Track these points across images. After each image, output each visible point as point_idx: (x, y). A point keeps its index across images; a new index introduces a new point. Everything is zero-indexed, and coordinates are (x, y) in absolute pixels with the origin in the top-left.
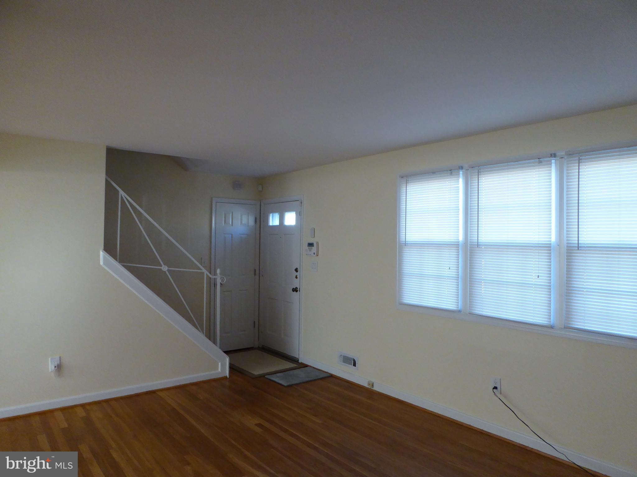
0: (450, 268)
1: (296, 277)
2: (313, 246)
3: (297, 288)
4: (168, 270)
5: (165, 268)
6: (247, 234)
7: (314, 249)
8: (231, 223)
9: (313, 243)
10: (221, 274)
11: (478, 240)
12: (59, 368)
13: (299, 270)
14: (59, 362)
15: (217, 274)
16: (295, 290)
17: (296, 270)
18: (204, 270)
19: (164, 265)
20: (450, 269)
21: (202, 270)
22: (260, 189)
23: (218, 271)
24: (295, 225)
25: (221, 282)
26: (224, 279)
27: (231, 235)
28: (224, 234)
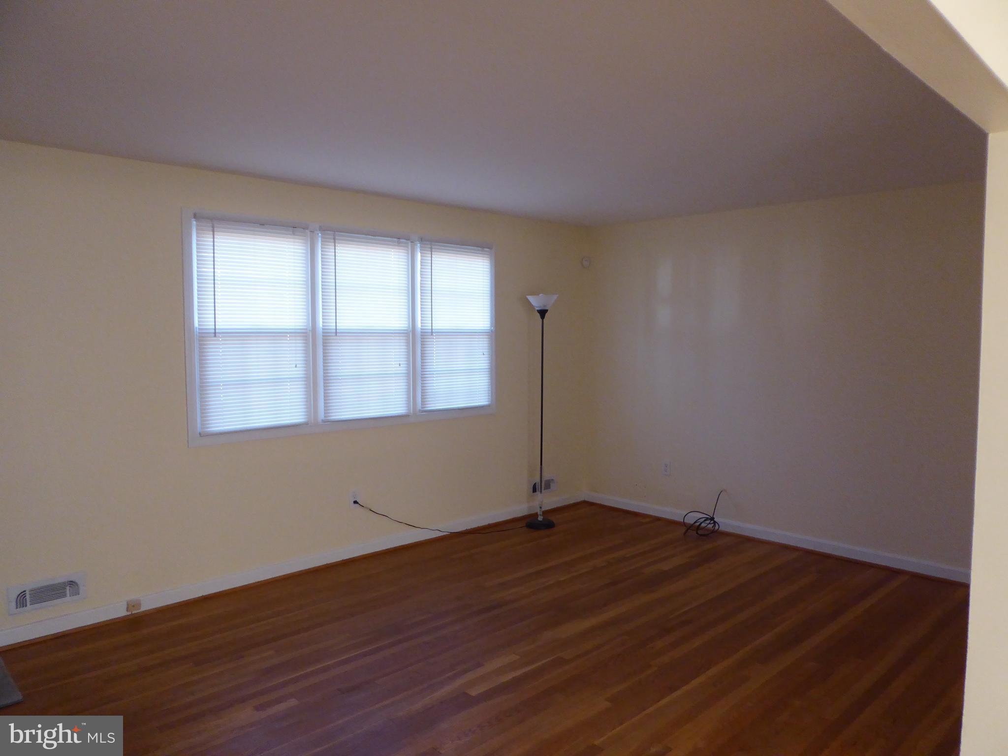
0: (296, 365)
11: (336, 327)
20: (296, 367)
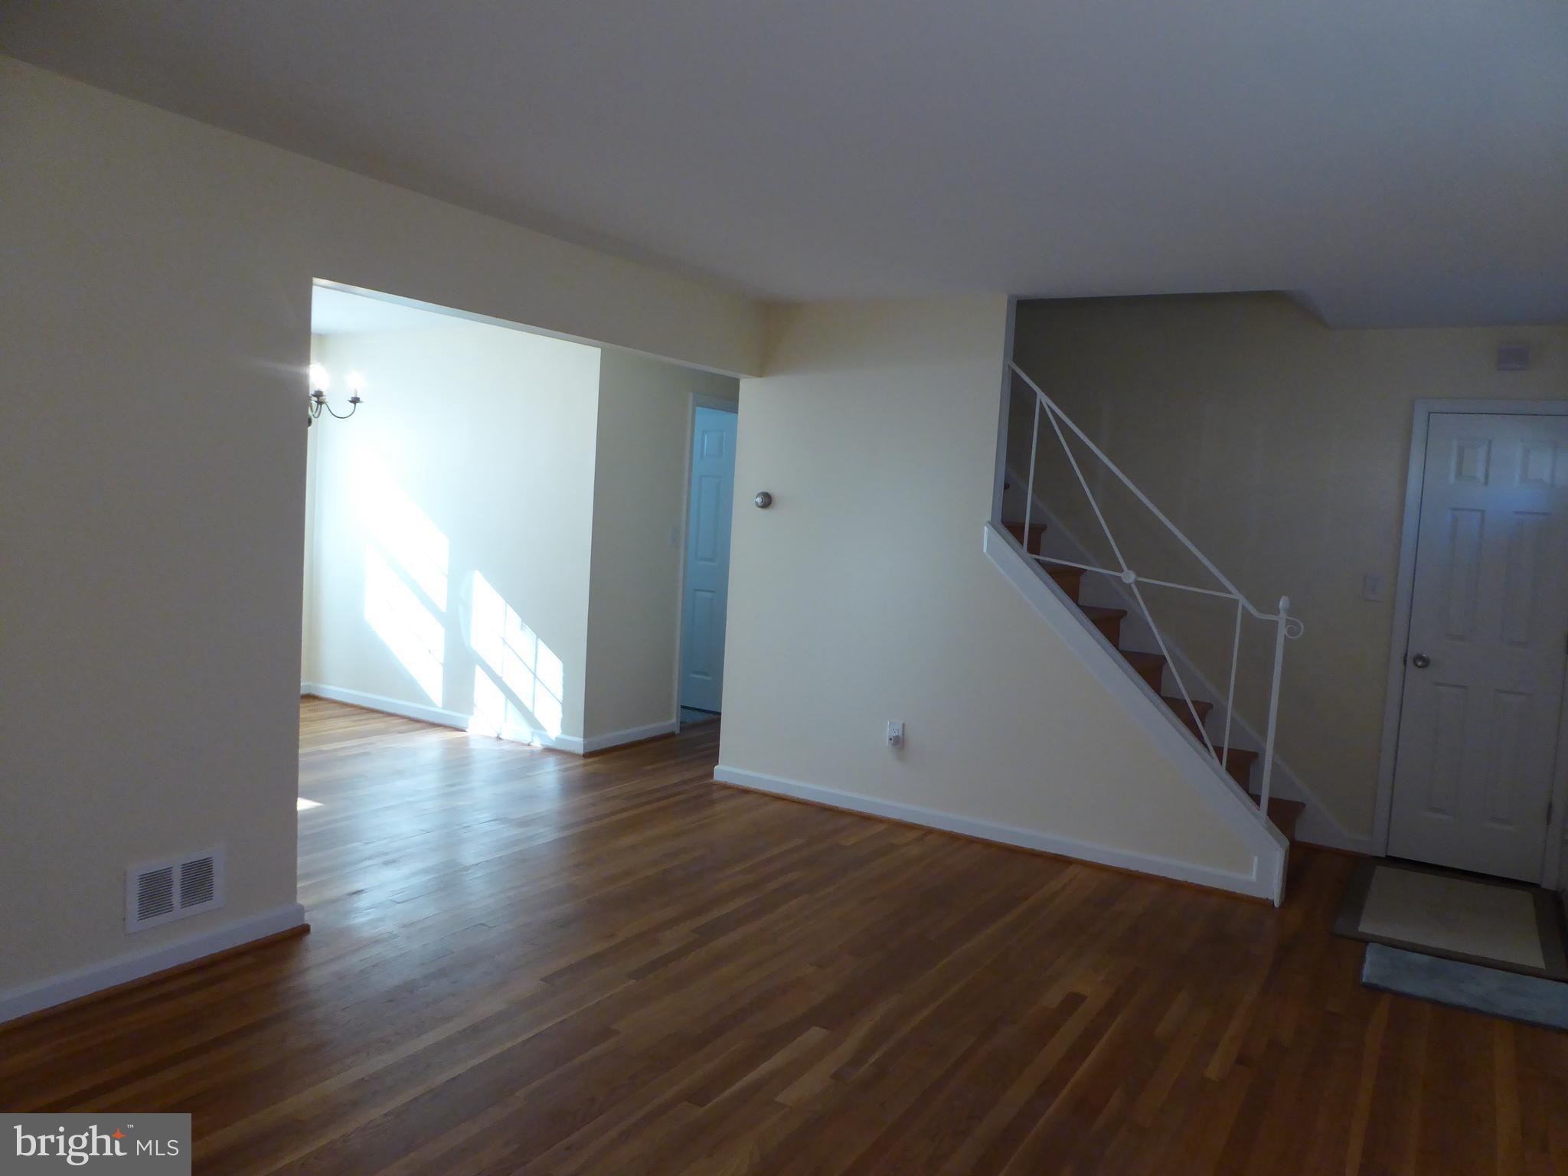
4: (1137, 583)
5: (1129, 577)
8: (1481, 477)
10: (1290, 611)
12: (898, 742)
14: (900, 733)
15: (1279, 610)
18: (1236, 594)
19: (1129, 568)
21: (1231, 593)
23: (1283, 603)
25: (1286, 634)
26: (1300, 627)
27: (1479, 516)
28: (1451, 507)
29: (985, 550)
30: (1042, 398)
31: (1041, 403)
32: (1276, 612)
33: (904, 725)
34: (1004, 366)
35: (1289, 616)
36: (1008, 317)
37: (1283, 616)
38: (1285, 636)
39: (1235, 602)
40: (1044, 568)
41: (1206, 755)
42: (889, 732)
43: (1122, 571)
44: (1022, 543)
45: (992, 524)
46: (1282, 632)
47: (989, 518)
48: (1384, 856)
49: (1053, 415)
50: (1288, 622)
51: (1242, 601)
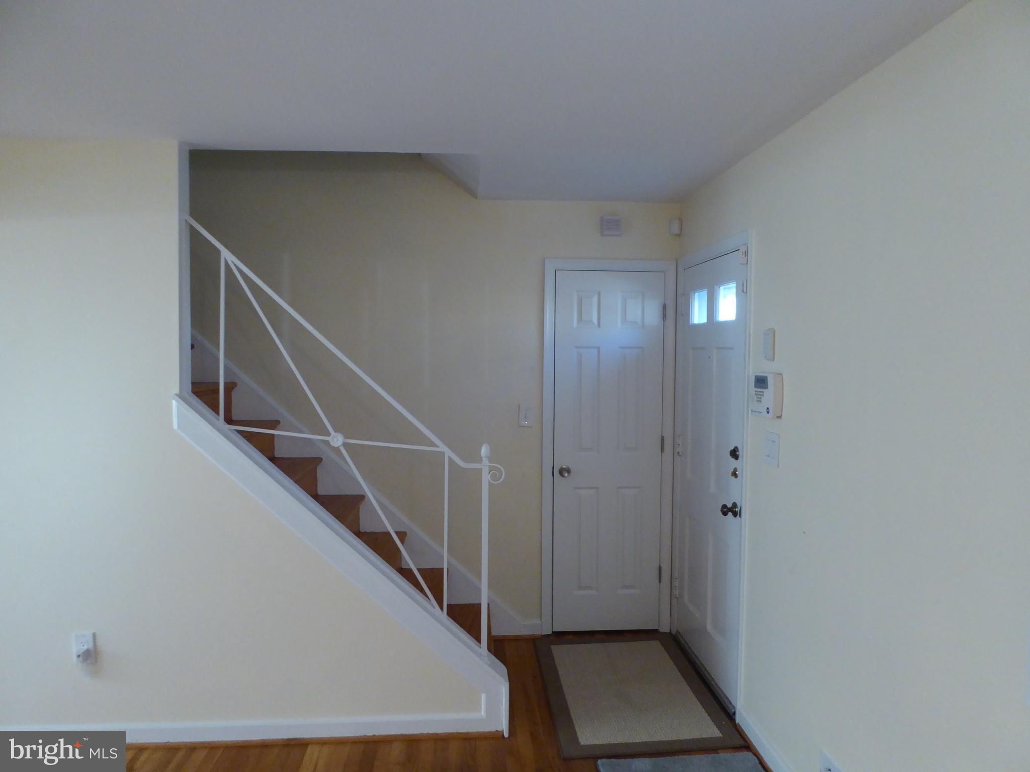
1: (735, 474)
2: (766, 387)
3: (735, 505)
4: (346, 446)
5: (337, 440)
6: (641, 348)
7: (769, 394)
8: (595, 321)
9: (766, 377)
10: (491, 458)
12: (89, 656)
13: (740, 453)
14: (91, 646)
15: (481, 458)
16: (731, 510)
17: (734, 454)
18: (442, 448)
19: (336, 431)
21: (438, 447)
22: (676, 229)
23: (484, 450)
24: (735, 320)
25: (490, 480)
26: (502, 472)
27: (596, 351)
28: (576, 347)
29: (175, 426)
30: (226, 255)
31: (226, 261)
32: (480, 460)
33: (94, 635)
34: (180, 221)
35: (490, 462)
36: (180, 171)
37: (485, 461)
38: (489, 481)
39: (443, 453)
40: (244, 437)
41: (428, 606)
42: (76, 647)
43: (329, 434)
44: (218, 413)
45: (181, 396)
46: (486, 478)
47: (176, 390)
48: (550, 633)
49: (241, 275)
50: (491, 469)
51: (448, 453)
